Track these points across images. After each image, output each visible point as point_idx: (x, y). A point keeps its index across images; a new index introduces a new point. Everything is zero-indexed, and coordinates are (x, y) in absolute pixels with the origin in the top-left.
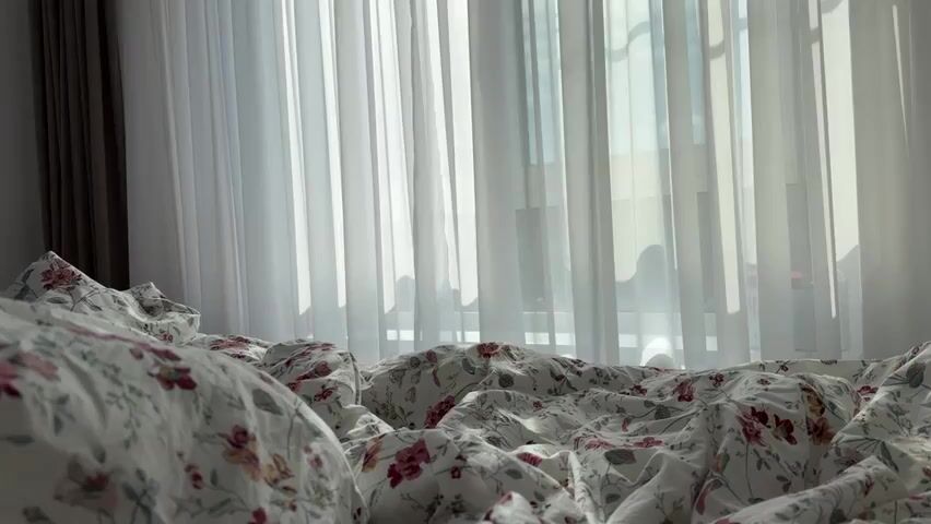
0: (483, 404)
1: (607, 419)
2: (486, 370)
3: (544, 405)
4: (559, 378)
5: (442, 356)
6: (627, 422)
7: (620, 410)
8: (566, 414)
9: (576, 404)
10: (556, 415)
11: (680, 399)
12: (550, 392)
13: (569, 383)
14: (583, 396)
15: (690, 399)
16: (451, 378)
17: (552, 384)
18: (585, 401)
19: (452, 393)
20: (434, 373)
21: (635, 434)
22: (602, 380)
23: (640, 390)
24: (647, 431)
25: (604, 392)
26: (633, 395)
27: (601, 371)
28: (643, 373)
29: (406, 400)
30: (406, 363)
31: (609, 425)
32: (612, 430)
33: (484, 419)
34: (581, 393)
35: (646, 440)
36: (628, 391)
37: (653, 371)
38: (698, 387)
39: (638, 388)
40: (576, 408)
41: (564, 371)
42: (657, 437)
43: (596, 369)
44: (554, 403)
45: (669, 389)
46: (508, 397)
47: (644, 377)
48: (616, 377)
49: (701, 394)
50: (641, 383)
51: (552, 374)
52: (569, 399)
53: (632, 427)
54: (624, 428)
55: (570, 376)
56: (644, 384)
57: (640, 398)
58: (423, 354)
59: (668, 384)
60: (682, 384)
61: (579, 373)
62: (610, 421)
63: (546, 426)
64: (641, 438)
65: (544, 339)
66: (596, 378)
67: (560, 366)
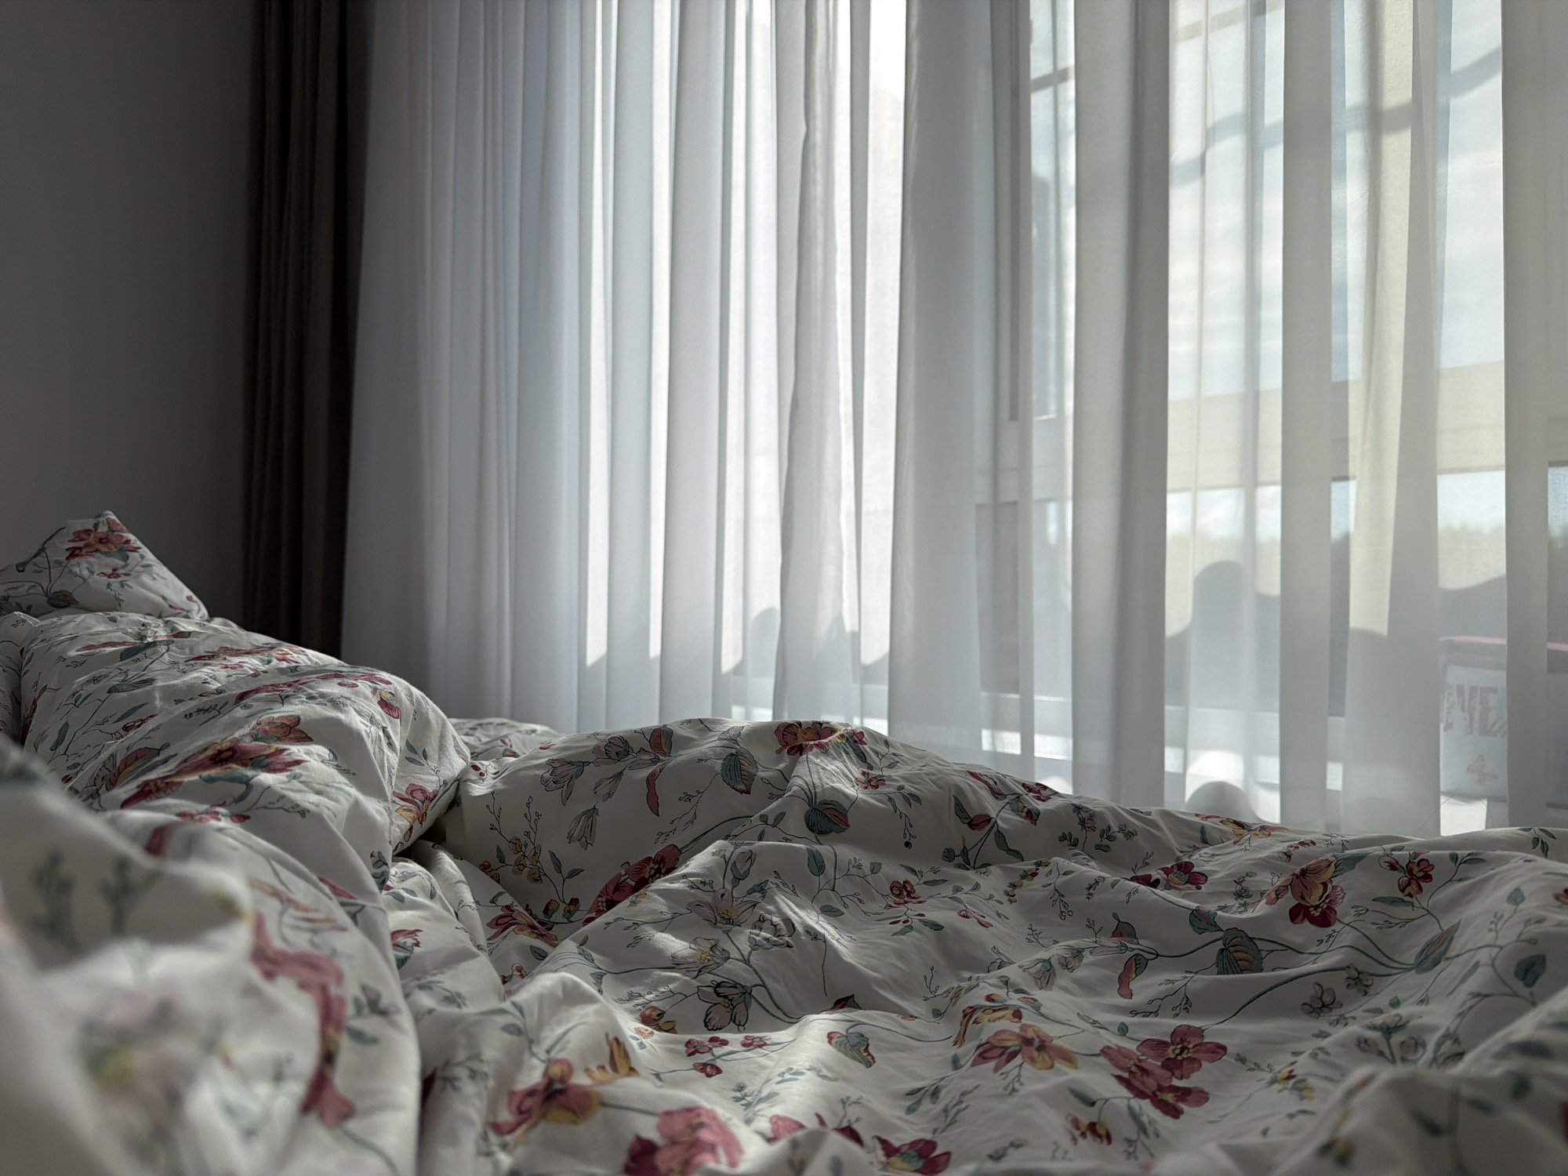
0: (737, 879)
1: (1078, 953)
2: (779, 786)
3: (920, 890)
4: (980, 822)
5: (688, 742)
6: (1137, 965)
7: (1124, 930)
8: (970, 927)
9: (1011, 898)
10: (936, 927)
11: (1298, 913)
12: (949, 855)
13: (1000, 837)
14: (1034, 875)
15: (1324, 919)
16: (689, 798)
17: (958, 834)
18: (1035, 889)
19: (679, 840)
20: (651, 781)
21: (1150, 1010)
22: (1094, 838)
23: (1188, 875)
24: (1186, 1004)
25: (1092, 870)
26: (1169, 887)
27: (1092, 816)
28: (1203, 830)
29: (570, 837)
30: (596, 749)
31: (1081, 973)
32: (1088, 988)
33: (729, 921)
34: (1028, 866)
35: (1181, 1036)
36: (1156, 874)
37: (1229, 828)
38: (1351, 889)
39: (1185, 868)
40: (1007, 908)
41: (992, 807)
42: (1215, 1029)
43: (1078, 809)
44: (947, 890)
45: (1268, 881)
46: (817, 865)
47: (1205, 842)
48: (1130, 835)
49: (1360, 912)
50: (1195, 858)
51: (960, 809)
52: (993, 881)
53: (1148, 986)
54: (1123, 982)
55: (1006, 818)
56: (1202, 861)
57: (1184, 900)
58: (642, 732)
59: (1266, 864)
60: (1304, 872)
61: (1032, 815)
62: (1088, 958)
63: (900, 954)
64: (1165, 1025)
65: (1011, 743)
66: (1077, 832)
67: (985, 794)
